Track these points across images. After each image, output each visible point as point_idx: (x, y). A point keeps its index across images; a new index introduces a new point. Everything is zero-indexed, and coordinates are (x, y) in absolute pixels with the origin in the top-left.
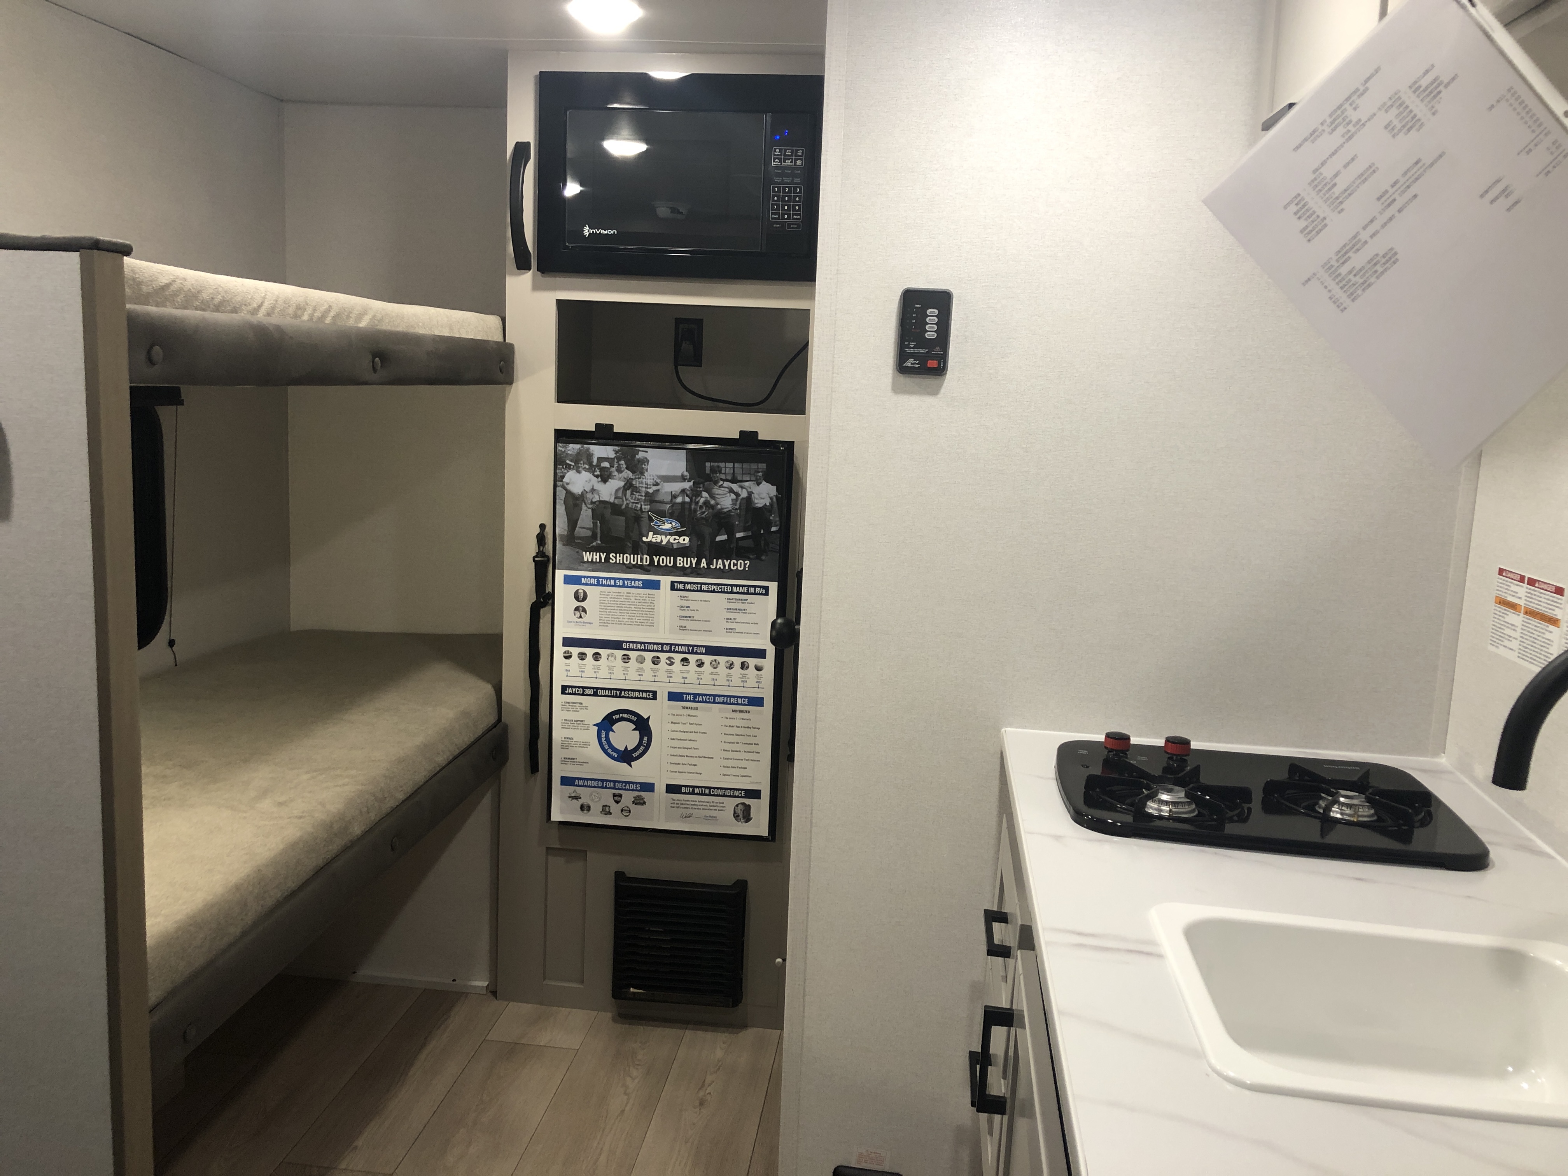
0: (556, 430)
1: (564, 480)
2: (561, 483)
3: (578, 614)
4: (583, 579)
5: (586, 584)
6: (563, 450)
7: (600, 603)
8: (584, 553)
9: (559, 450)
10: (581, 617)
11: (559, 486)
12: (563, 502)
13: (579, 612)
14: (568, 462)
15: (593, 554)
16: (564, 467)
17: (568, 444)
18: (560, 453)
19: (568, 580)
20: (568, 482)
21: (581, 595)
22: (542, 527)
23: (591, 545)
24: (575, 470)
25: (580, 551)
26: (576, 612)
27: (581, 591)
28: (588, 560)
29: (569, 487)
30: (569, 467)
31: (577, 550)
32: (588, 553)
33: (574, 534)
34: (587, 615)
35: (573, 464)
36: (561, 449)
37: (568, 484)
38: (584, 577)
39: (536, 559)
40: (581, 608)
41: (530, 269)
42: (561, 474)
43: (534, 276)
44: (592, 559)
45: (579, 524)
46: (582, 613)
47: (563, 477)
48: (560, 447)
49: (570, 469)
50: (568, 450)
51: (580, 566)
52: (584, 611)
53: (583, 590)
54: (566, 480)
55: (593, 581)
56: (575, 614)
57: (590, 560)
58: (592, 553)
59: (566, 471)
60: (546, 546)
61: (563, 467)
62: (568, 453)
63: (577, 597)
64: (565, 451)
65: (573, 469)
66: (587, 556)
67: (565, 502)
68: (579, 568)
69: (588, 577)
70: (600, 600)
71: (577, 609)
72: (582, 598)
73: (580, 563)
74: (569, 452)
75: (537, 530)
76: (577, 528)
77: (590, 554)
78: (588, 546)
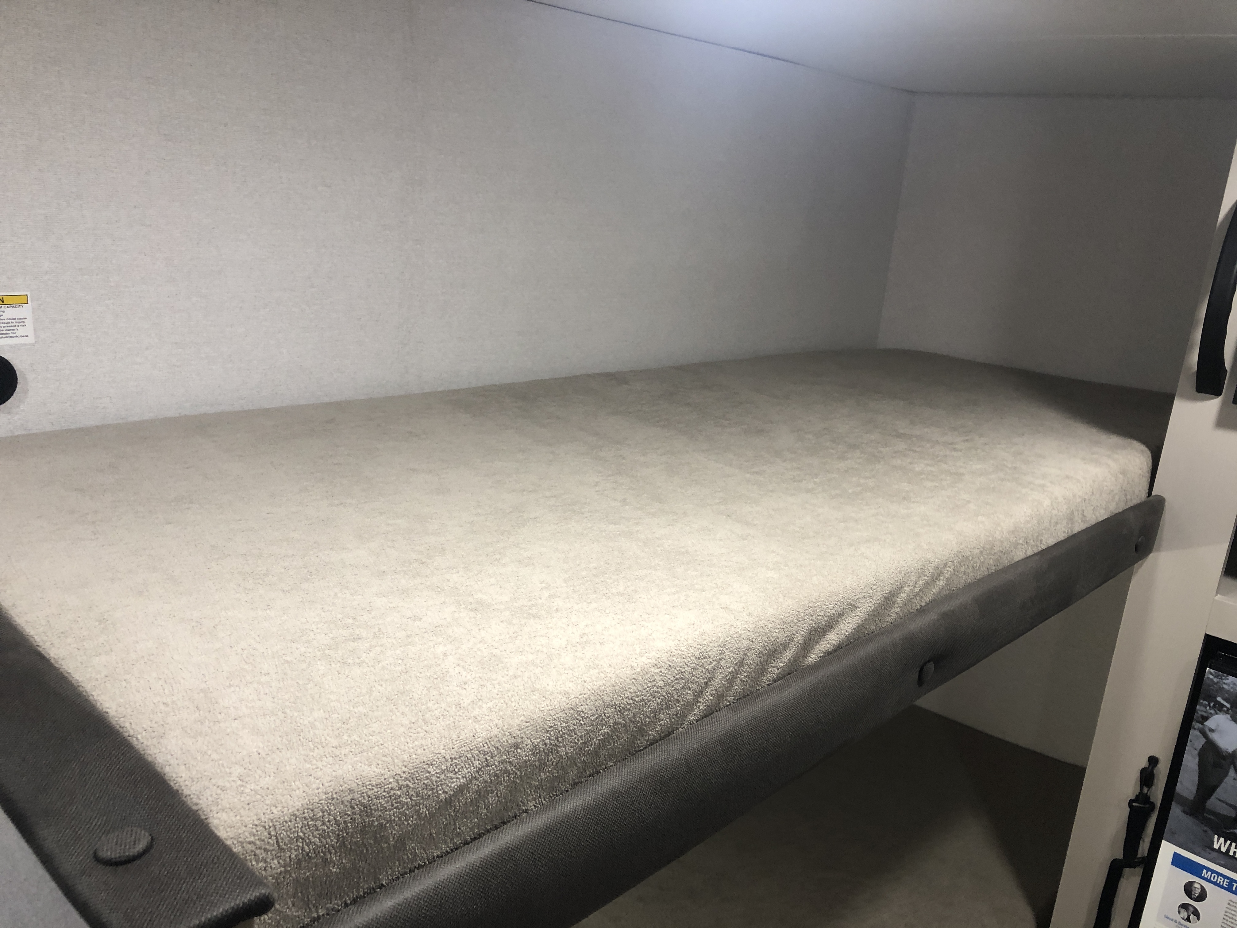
0: (1206, 635)
1: (1206, 723)
2: (1201, 726)
3: (1185, 915)
4: (1205, 871)
5: (1209, 881)
6: (1215, 680)
7: (1225, 915)
8: (1216, 837)
9: (1208, 678)
10: (1188, 919)
11: (1195, 729)
12: (1196, 752)
13: (1187, 912)
14: (1219, 699)
15: (1230, 845)
16: (1212, 704)
17: (1225, 675)
18: (1208, 682)
19: (1178, 861)
20: (1213, 728)
21: (1197, 892)
22: (1153, 761)
23: (1231, 831)
24: (1229, 716)
25: (1210, 832)
26: (1182, 910)
27: (1196, 885)
28: (1220, 848)
29: (1214, 736)
30: (1219, 708)
31: (1206, 828)
32: (1222, 840)
33: (1205, 802)
34: (1198, 922)
35: (1228, 706)
36: (1211, 677)
37: (1212, 731)
38: (1208, 869)
39: (1134, 804)
40: (1191, 909)
41: (1218, 393)
42: (1205, 714)
43: (1224, 404)
44: (1228, 850)
45: (1220, 792)
46: (1192, 915)
47: (1206, 718)
48: (1211, 674)
49: (1221, 710)
50: (1224, 683)
51: (1205, 851)
52: (1196, 914)
53: (1201, 886)
54: (1210, 723)
55: (1220, 880)
56: (1179, 912)
57: (1224, 850)
58: (1229, 842)
59: (1212, 711)
60: (1153, 787)
61: (1209, 705)
62: (1223, 688)
63: (1188, 889)
64: (1218, 682)
65: (1227, 712)
66: (1219, 843)
67: (1202, 754)
68: (1203, 853)
69: (1213, 872)
70: (1226, 912)
71: (1184, 906)
72: (1197, 895)
73: (1207, 849)
74: (1226, 687)
75: (1144, 763)
76: (1213, 797)
77: (1225, 842)
78: (1224, 830)
